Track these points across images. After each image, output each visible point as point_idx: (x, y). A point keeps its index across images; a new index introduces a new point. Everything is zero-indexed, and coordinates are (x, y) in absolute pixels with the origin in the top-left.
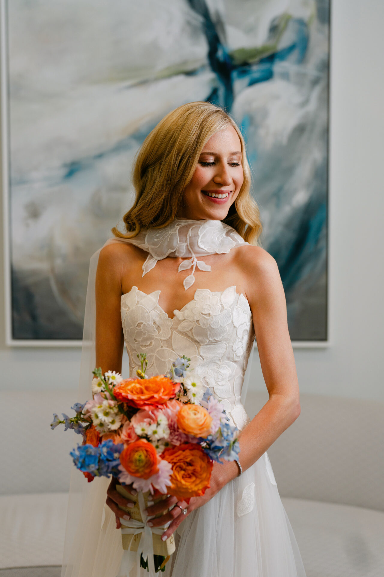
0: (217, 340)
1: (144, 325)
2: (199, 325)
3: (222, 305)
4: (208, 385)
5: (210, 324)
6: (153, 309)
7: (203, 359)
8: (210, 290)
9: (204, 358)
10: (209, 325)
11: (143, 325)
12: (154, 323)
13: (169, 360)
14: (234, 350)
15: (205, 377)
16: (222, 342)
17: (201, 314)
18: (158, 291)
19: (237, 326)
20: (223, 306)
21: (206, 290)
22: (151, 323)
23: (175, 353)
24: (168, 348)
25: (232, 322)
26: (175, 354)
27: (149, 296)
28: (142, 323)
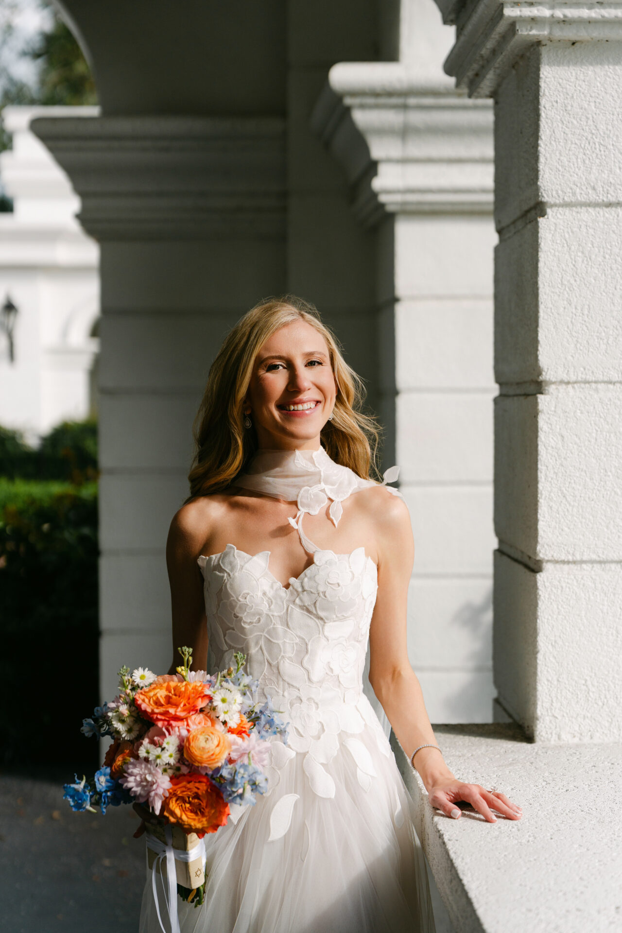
0: (346, 615)
1: (252, 596)
2: (324, 597)
3: (352, 572)
4: (332, 673)
5: (339, 597)
6: (262, 576)
7: (328, 640)
8: (334, 552)
9: (330, 639)
10: (337, 598)
11: (250, 596)
12: (264, 594)
13: (285, 642)
14: (360, 628)
15: (329, 663)
16: (350, 618)
17: (327, 584)
18: (267, 552)
19: (365, 597)
20: (353, 574)
21: (330, 551)
22: (260, 594)
23: (291, 632)
24: (282, 626)
25: (362, 593)
26: (292, 634)
27: (255, 558)
28: (248, 594)
